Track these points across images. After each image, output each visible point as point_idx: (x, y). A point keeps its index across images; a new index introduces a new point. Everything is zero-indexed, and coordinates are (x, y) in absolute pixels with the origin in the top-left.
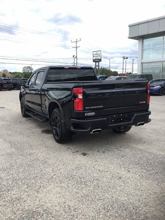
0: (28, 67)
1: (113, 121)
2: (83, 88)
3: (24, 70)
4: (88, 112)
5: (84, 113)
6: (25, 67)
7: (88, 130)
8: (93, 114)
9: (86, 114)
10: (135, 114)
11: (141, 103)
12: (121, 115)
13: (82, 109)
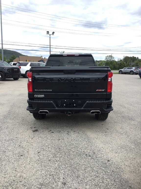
0: (110, 56)
1: (65, 105)
2: (32, 73)
3: (106, 58)
4: (37, 94)
5: (34, 95)
6: (108, 56)
7: (34, 110)
8: (43, 96)
9: (35, 96)
10: (88, 101)
11: (98, 91)
12: (74, 100)
13: (31, 91)
